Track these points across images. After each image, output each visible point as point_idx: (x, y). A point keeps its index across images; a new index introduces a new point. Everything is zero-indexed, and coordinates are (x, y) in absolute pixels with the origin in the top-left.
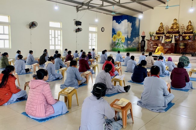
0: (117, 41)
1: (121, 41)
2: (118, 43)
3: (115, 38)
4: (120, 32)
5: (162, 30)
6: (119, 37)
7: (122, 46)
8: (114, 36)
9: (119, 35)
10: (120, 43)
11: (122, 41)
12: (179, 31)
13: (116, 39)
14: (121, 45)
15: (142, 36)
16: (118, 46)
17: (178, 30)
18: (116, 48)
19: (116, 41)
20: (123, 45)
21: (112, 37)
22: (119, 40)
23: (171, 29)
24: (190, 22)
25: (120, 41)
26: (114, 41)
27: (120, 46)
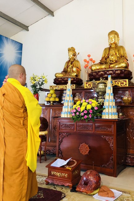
5: (74, 69)
12: (130, 69)
17: (123, 65)
23: (101, 63)
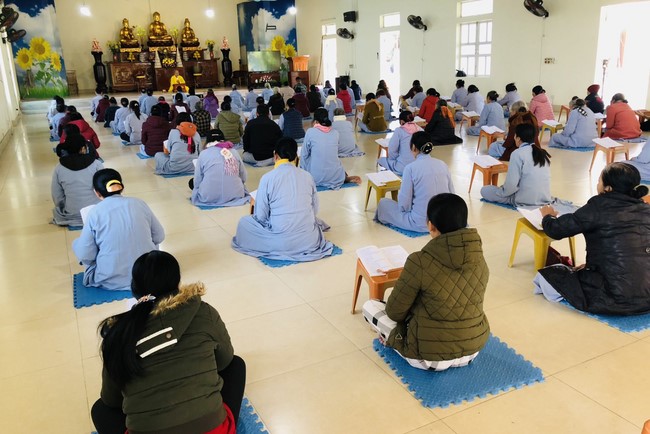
0: (36, 69)
1: (52, 66)
2: (40, 74)
3: (25, 59)
4: (43, 40)
6: (43, 56)
7: (58, 81)
8: (22, 52)
9: (41, 49)
10: (49, 72)
11: (55, 67)
13: (30, 62)
14: (55, 80)
15: (93, 53)
16: (43, 81)
18: (38, 87)
19: (33, 68)
20: (60, 78)
21: (15, 55)
22: (43, 65)
24: (187, 21)
25: (48, 65)
26: (24, 67)
27: (50, 82)
